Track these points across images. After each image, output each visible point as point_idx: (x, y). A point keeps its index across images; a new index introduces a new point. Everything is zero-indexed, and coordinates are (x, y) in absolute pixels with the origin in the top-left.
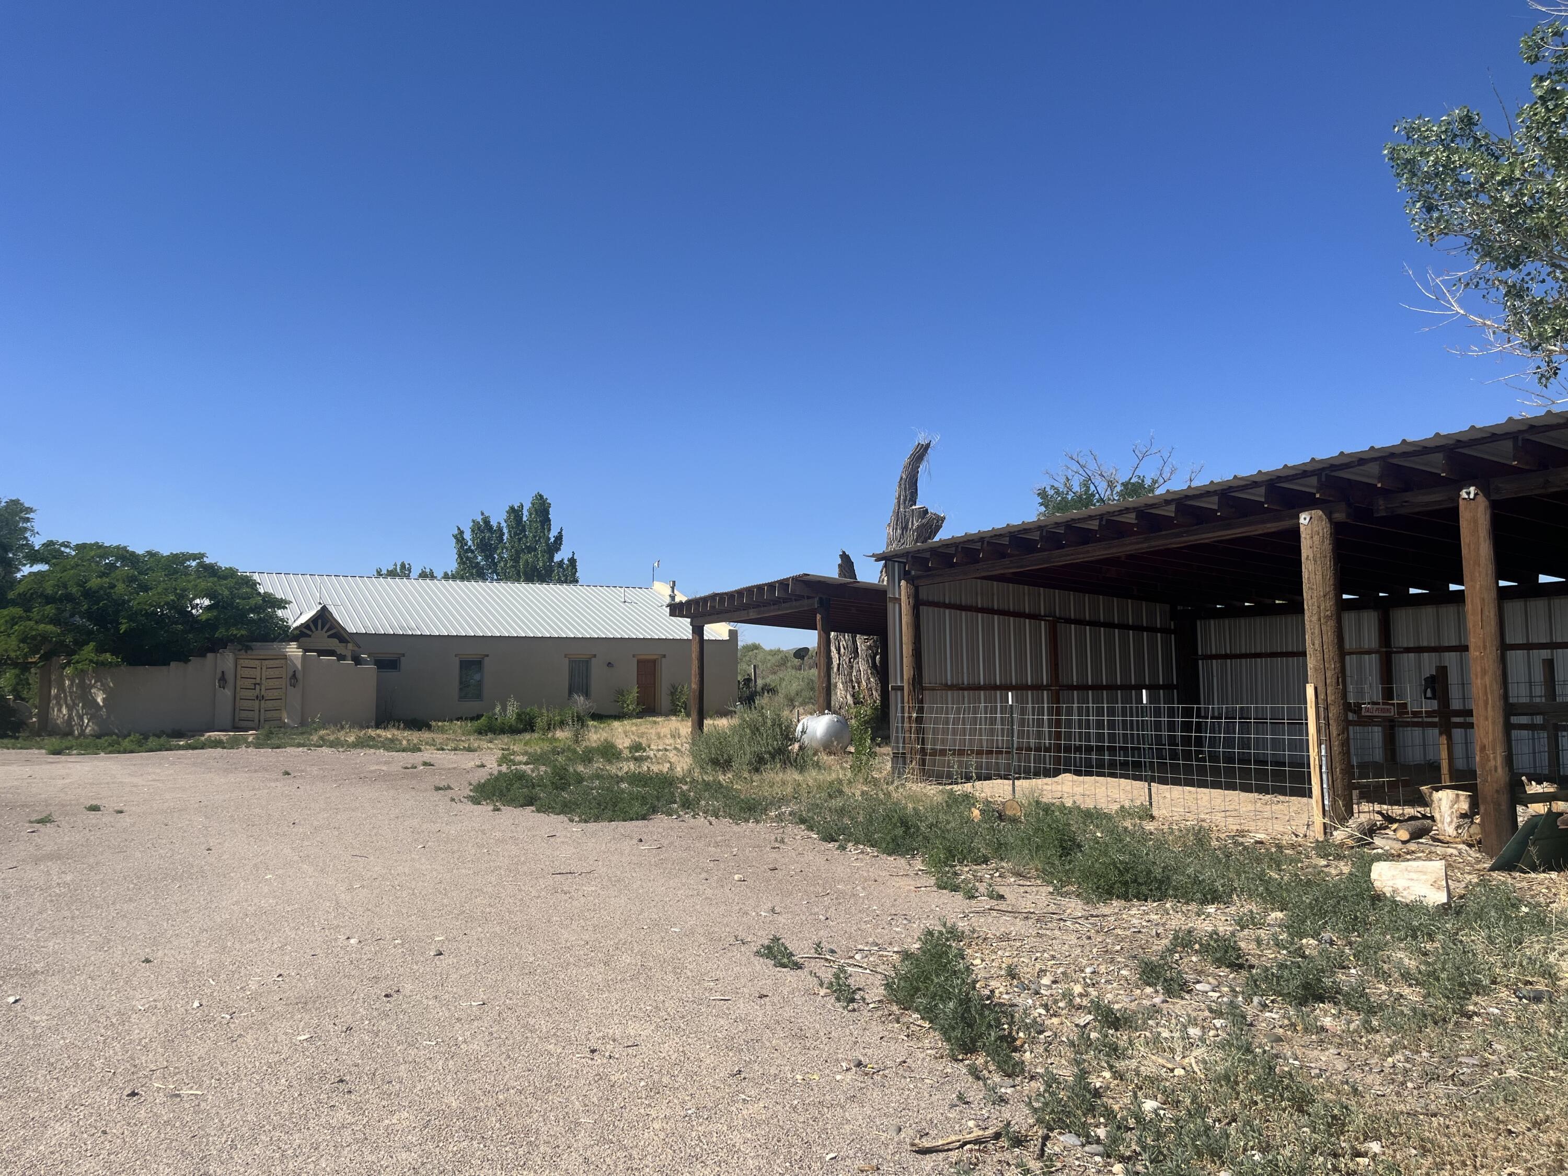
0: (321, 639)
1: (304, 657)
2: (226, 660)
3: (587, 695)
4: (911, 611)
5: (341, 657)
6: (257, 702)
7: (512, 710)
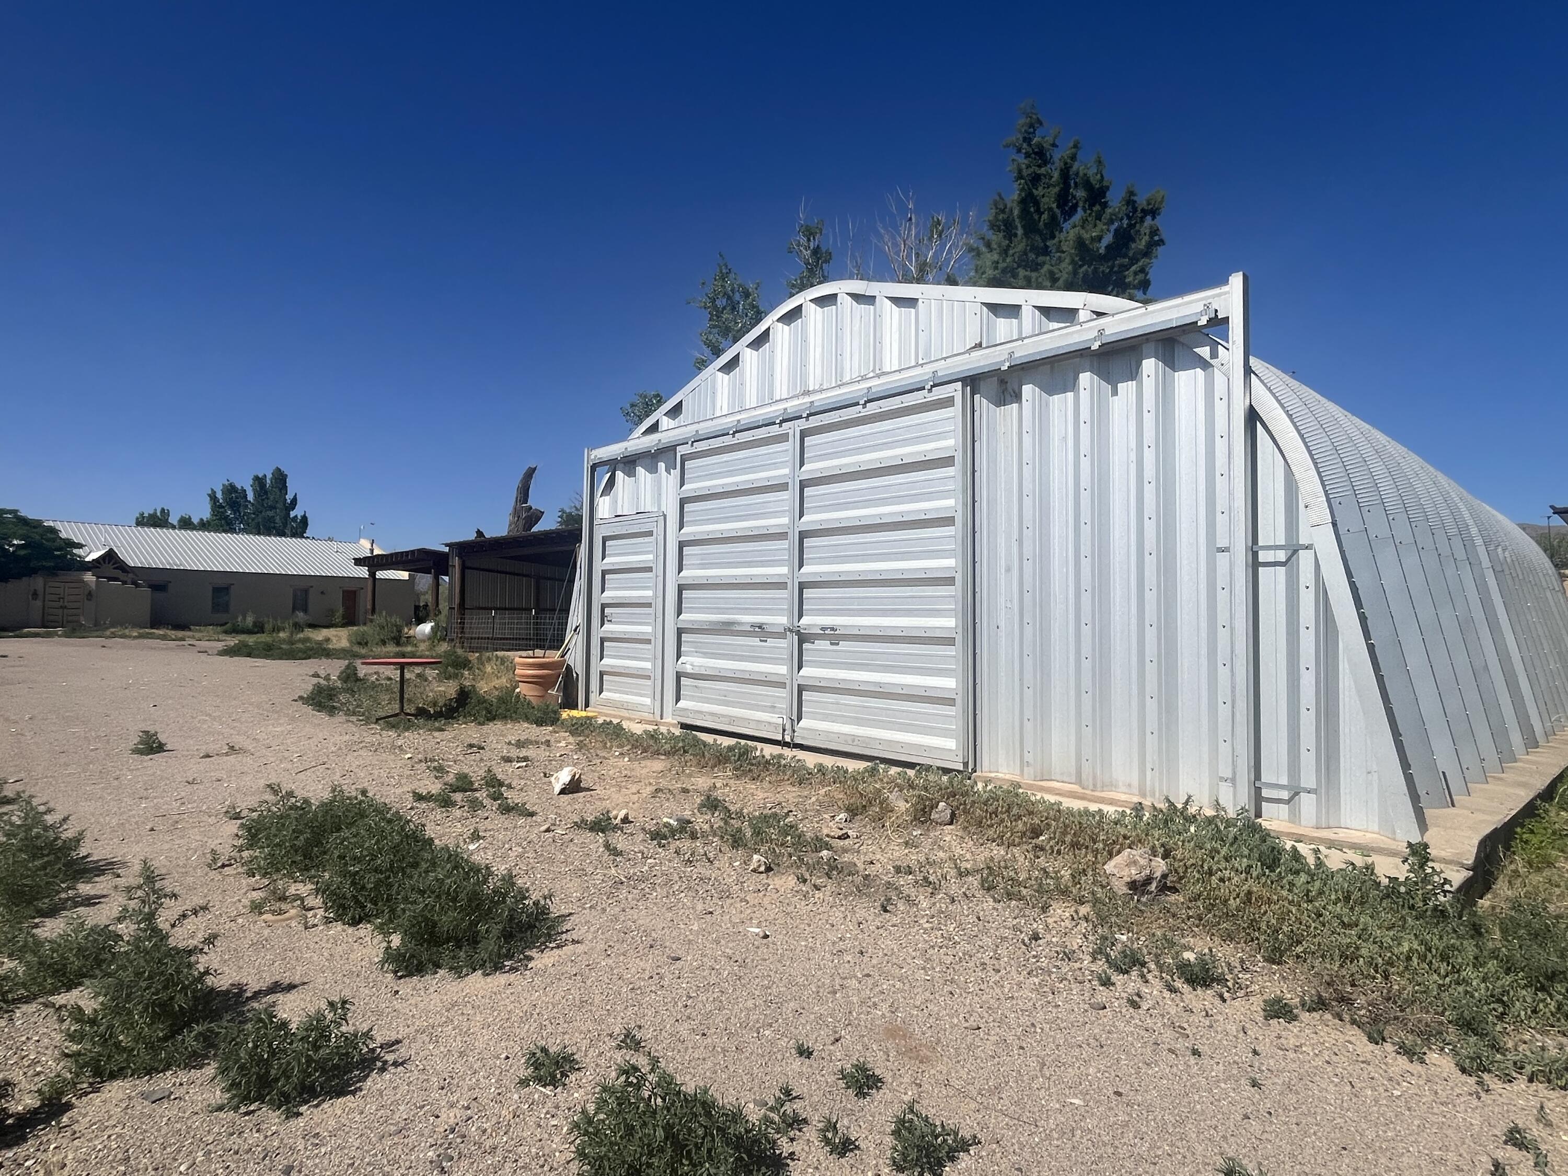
0: (109, 569)
1: (97, 581)
2: (38, 582)
3: (305, 611)
5: (124, 583)
6: (61, 610)
7: (250, 620)
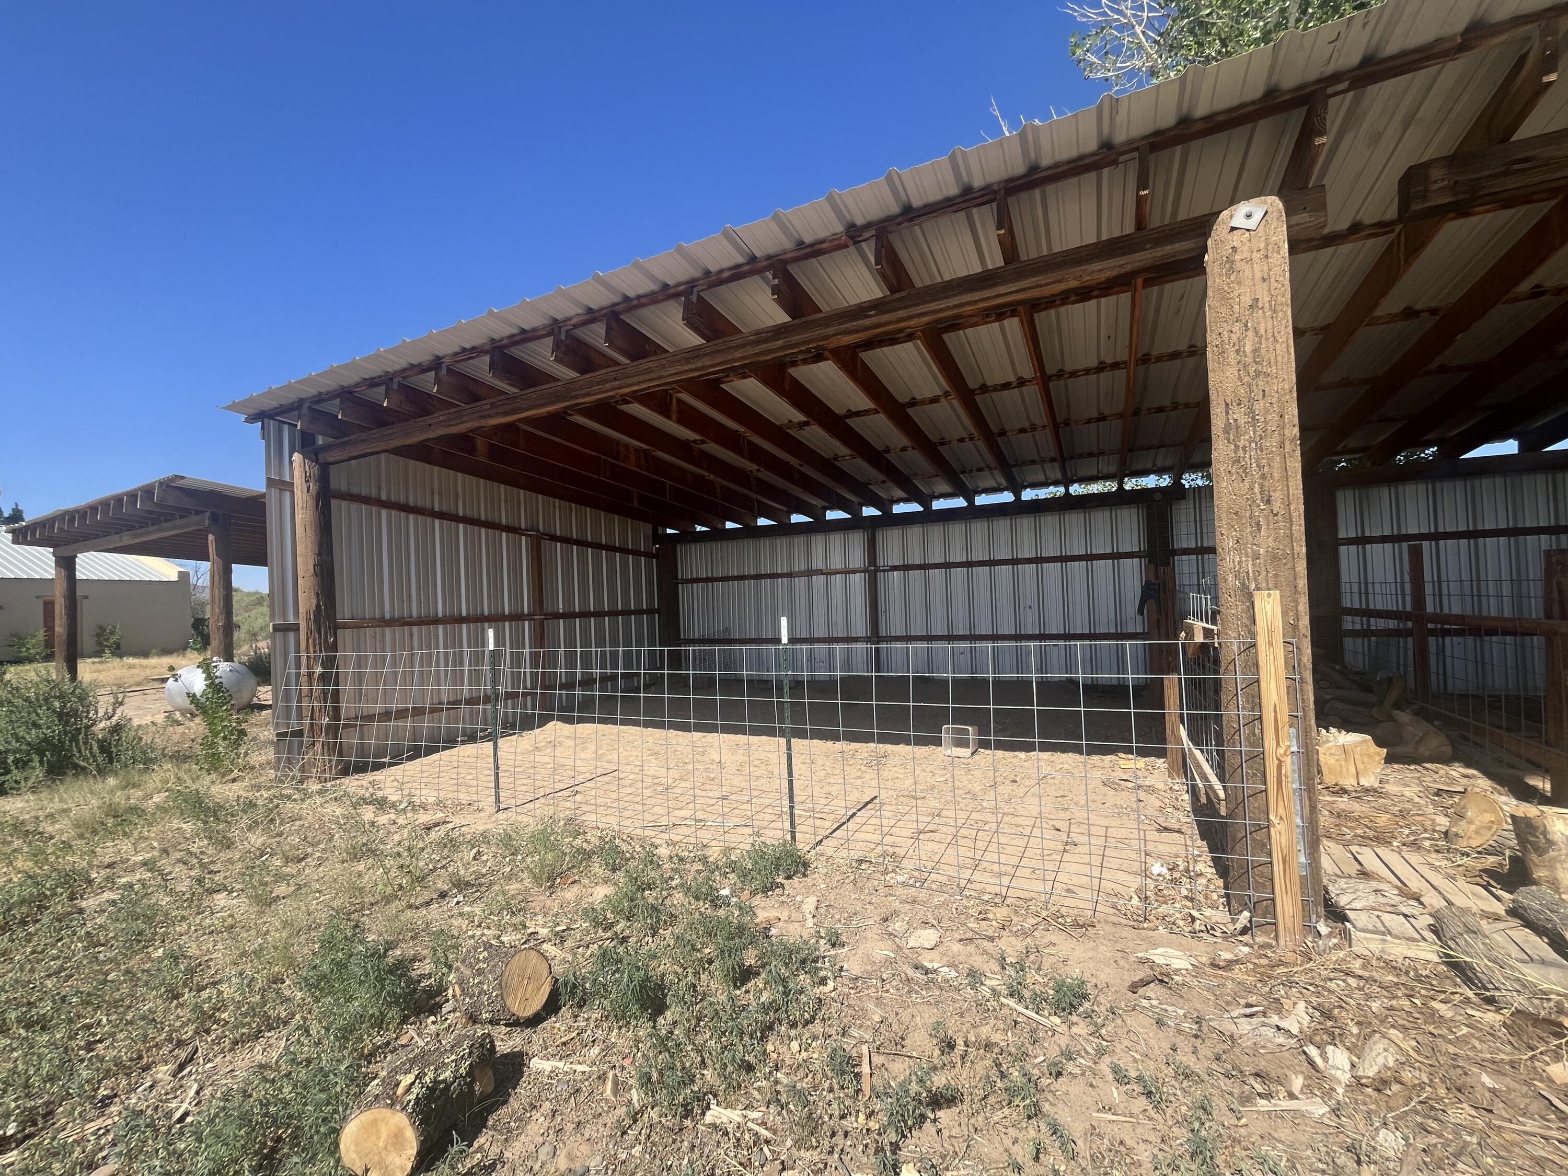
4: (311, 503)
